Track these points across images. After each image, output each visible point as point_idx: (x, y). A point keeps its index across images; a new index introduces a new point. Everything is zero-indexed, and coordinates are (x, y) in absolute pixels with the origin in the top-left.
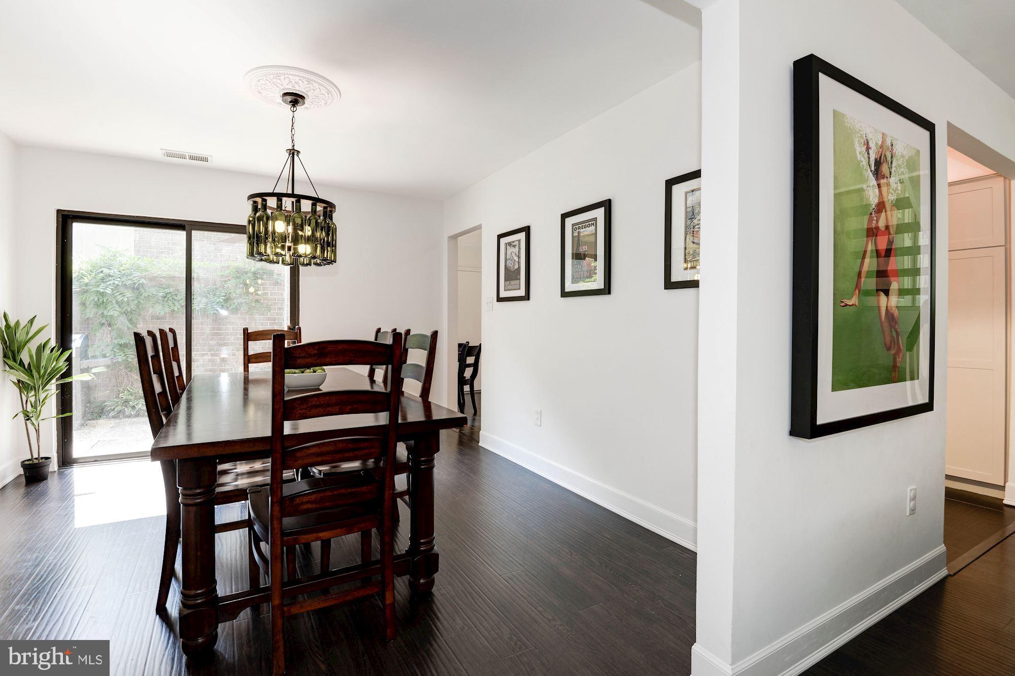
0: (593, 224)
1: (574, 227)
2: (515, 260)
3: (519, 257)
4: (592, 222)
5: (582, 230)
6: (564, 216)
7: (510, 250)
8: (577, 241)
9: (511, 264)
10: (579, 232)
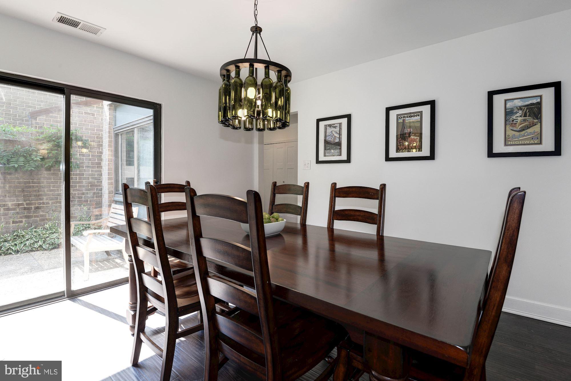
0: (419, 115)
1: (399, 116)
2: (335, 136)
3: (340, 134)
4: (418, 114)
5: (407, 119)
6: (388, 110)
7: (329, 130)
8: (401, 126)
9: (332, 139)
10: (404, 120)
